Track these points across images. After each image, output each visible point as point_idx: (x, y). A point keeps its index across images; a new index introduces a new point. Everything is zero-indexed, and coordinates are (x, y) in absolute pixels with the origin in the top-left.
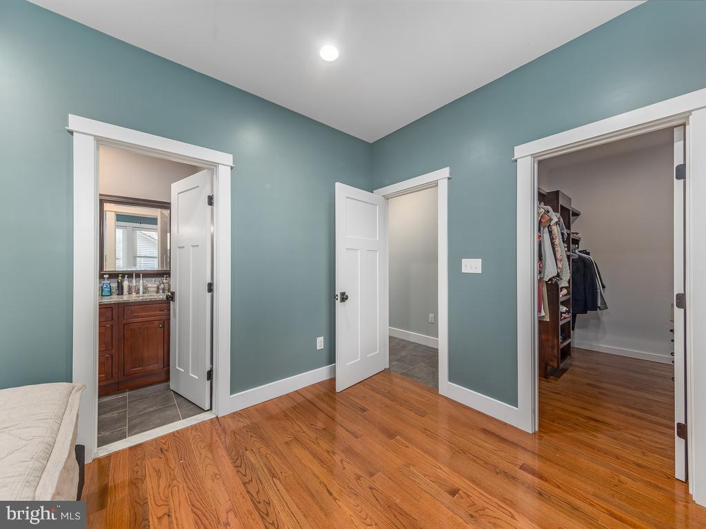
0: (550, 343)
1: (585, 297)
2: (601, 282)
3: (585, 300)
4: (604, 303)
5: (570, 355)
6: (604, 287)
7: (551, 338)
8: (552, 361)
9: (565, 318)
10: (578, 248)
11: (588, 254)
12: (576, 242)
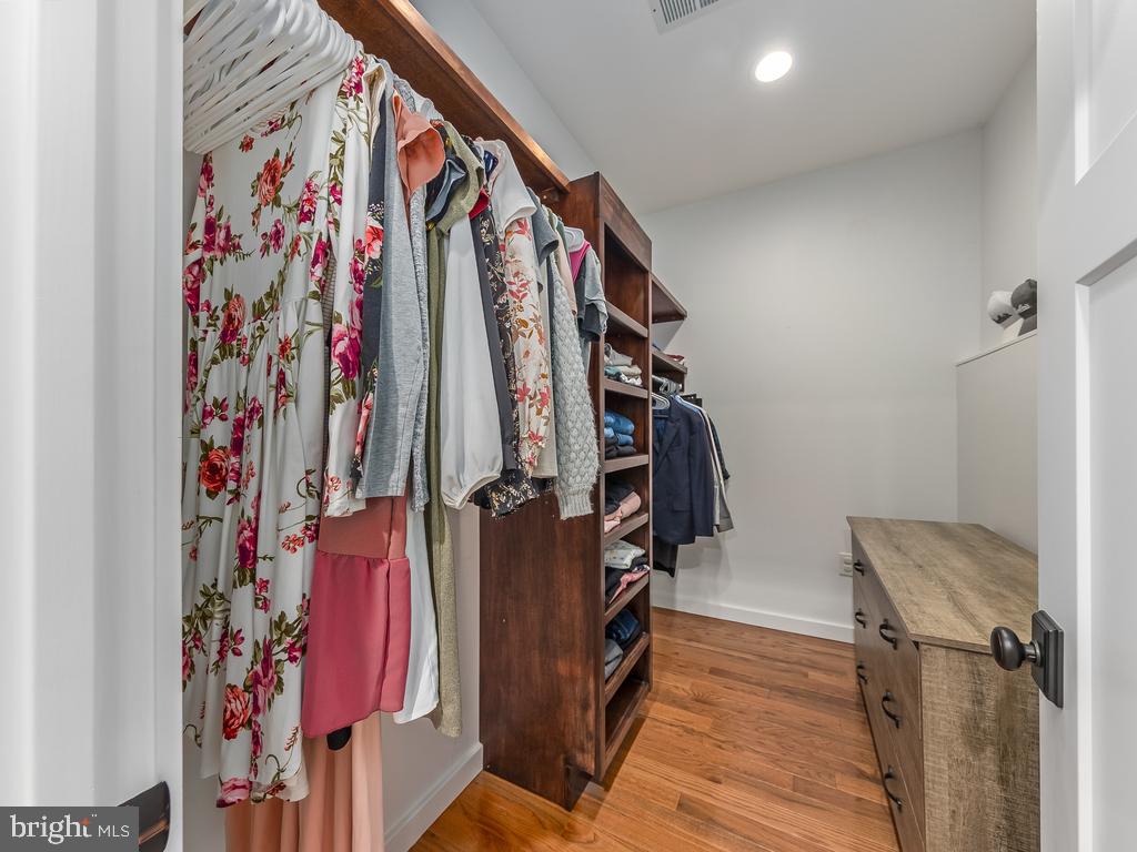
0: (578, 689)
1: (691, 504)
2: (722, 464)
3: (692, 511)
4: (726, 515)
5: (648, 681)
6: (726, 477)
7: (578, 671)
8: (583, 750)
9: (630, 584)
10: (682, 390)
11: (699, 402)
12: (678, 375)
